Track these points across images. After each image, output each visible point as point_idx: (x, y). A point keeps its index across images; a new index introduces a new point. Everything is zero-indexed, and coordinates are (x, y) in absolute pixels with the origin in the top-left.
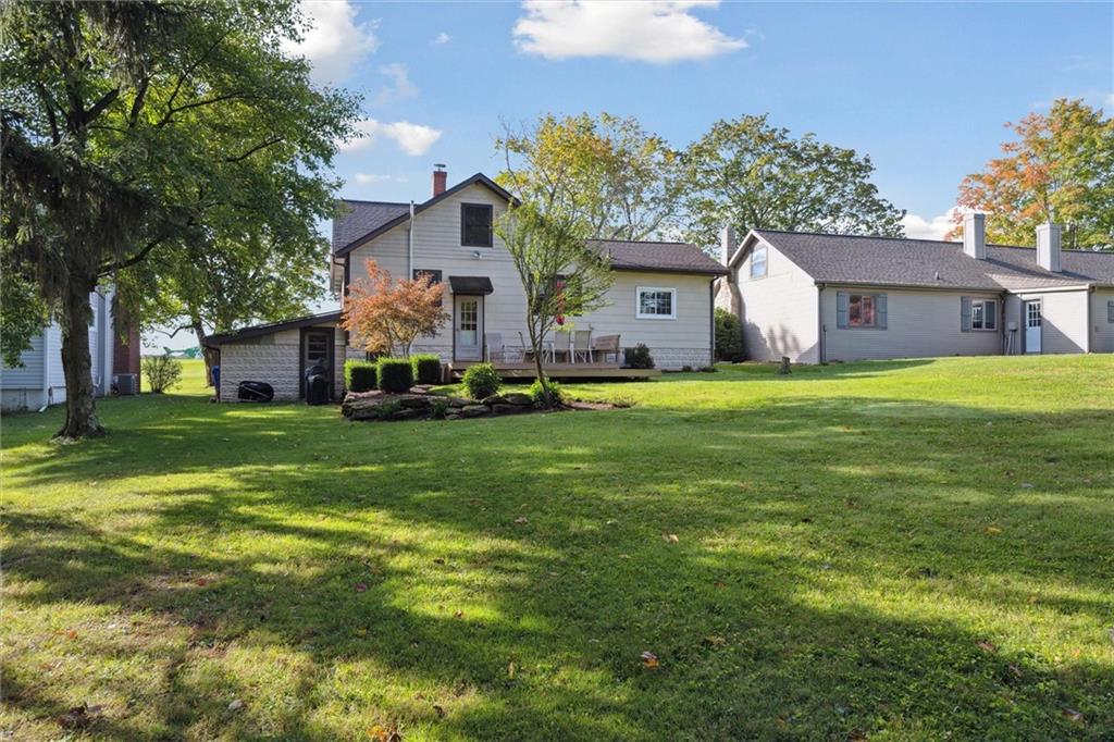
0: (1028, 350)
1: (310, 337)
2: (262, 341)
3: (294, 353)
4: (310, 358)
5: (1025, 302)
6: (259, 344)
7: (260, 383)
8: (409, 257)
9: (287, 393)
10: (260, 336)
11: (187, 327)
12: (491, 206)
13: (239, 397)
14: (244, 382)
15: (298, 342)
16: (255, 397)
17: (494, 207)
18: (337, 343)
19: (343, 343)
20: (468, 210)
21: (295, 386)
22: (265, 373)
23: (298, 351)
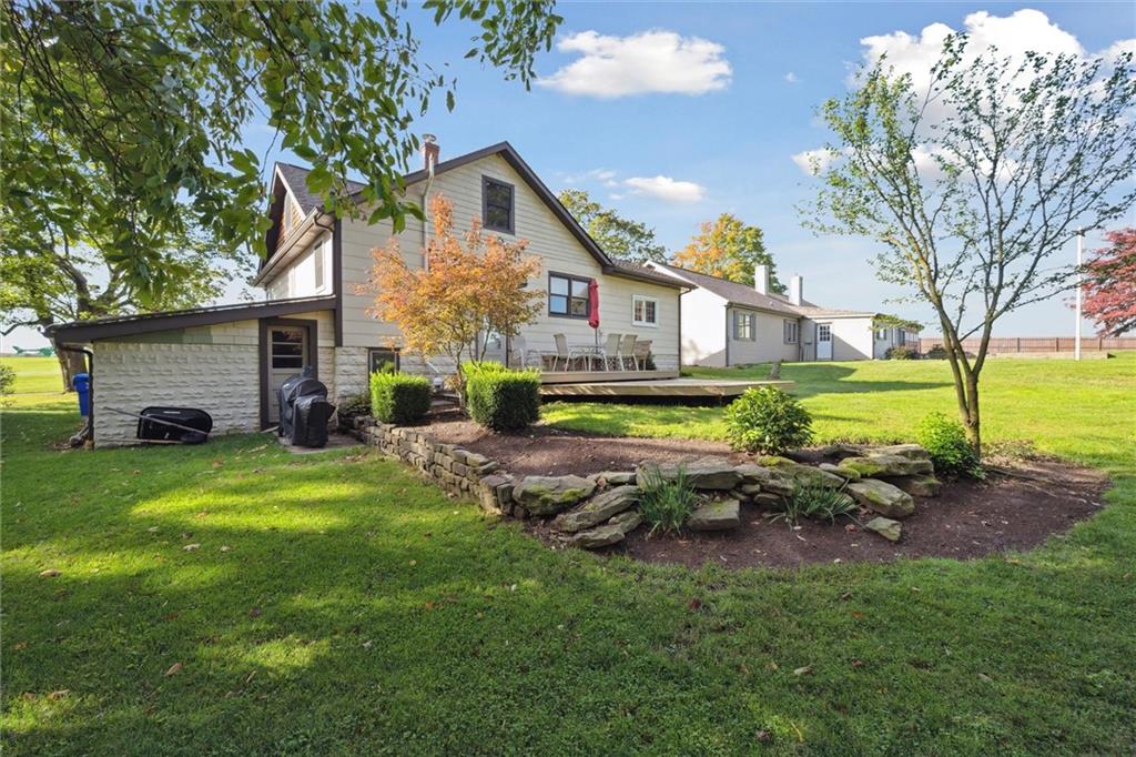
0: (819, 357)
1: (274, 333)
2: (186, 338)
3: (251, 359)
4: (275, 366)
5: (817, 324)
6: (180, 342)
7: (183, 410)
8: (423, 232)
9: (237, 422)
10: (181, 330)
11: (30, 323)
12: (513, 186)
13: (138, 437)
14: (150, 409)
15: (256, 342)
16: (176, 434)
17: (516, 188)
18: (320, 343)
19: (332, 344)
20: (491, 186)
21: (254, 409)
22: (192, 391)
23: (256, 355)
